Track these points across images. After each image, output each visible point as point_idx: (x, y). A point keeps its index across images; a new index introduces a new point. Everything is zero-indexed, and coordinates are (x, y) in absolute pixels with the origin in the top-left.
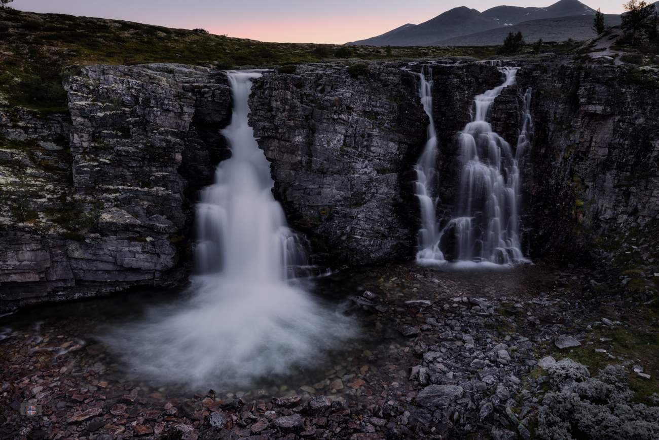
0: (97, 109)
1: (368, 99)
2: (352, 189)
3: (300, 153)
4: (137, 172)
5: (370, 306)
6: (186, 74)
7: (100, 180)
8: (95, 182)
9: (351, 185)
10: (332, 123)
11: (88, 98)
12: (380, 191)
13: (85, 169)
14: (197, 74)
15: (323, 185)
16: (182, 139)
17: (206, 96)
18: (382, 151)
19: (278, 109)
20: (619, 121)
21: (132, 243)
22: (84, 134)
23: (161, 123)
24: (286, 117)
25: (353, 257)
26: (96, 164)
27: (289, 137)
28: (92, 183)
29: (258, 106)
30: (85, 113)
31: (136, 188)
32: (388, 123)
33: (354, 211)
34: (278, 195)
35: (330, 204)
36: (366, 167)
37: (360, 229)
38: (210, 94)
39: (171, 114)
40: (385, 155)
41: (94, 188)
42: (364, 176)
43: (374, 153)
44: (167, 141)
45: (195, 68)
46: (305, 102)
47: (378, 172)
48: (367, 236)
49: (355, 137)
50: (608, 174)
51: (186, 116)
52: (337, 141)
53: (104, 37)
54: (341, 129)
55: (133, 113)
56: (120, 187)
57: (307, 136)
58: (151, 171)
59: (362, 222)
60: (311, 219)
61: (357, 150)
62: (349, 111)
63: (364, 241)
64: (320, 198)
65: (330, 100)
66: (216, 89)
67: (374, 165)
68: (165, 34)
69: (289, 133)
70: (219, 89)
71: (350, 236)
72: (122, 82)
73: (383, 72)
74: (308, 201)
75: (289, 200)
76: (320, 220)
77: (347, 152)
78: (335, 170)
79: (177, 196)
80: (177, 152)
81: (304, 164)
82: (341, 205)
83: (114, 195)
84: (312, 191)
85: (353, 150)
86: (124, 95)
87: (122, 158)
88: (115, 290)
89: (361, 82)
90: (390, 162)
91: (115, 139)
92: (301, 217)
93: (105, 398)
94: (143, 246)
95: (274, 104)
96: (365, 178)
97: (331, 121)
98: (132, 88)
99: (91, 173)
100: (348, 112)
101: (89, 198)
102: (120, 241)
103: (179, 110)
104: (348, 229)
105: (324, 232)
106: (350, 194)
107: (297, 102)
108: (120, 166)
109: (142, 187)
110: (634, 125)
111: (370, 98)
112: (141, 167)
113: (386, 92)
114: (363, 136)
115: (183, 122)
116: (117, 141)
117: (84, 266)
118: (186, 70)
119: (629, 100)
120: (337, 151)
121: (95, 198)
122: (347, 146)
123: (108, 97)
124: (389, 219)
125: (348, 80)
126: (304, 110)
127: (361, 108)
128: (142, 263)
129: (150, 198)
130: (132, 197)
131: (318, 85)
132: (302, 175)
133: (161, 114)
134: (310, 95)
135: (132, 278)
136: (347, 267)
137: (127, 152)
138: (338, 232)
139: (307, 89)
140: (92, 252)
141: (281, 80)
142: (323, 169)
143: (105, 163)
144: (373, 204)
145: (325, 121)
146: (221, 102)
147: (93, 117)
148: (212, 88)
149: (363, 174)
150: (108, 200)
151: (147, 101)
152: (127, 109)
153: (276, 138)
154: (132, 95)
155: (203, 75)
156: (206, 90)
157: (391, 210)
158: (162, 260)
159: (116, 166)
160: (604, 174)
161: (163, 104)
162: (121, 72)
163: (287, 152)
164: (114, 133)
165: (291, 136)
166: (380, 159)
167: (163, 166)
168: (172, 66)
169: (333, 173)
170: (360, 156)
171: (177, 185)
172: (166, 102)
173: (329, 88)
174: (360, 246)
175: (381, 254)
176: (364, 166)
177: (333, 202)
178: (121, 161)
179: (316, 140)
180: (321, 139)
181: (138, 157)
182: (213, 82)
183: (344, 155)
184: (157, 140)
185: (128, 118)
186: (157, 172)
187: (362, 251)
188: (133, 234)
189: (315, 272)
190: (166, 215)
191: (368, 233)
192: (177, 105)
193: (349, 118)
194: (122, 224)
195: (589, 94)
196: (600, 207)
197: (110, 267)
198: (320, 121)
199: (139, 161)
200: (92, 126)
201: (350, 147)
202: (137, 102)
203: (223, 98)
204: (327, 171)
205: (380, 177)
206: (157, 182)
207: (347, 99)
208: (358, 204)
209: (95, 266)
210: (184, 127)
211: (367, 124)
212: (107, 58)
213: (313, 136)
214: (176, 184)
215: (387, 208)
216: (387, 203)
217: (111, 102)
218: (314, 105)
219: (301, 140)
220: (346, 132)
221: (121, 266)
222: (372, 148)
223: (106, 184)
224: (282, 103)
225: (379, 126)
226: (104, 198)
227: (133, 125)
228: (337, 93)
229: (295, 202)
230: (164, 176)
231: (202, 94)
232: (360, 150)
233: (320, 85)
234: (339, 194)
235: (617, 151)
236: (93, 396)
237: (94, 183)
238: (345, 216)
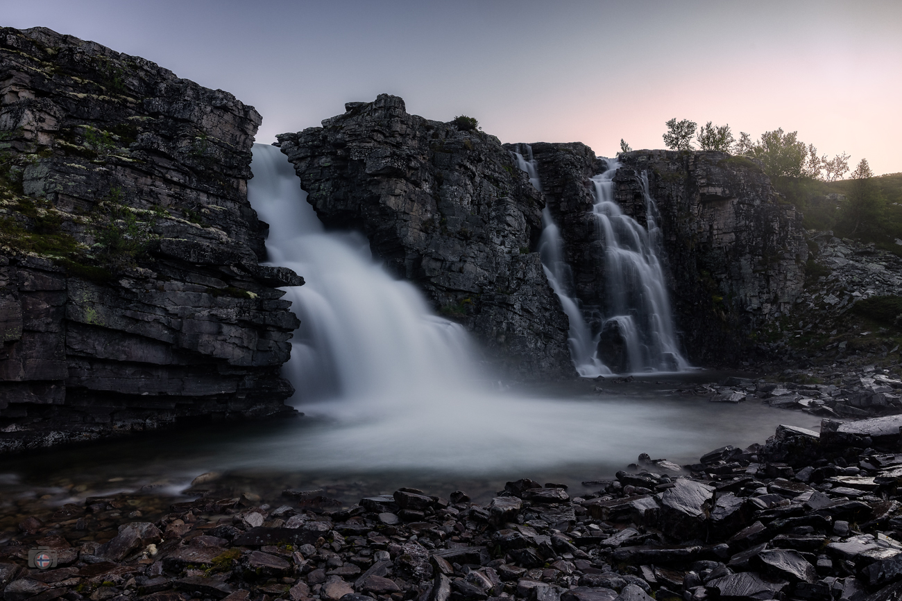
20: (739, 203)
21: (219, 299)
31: (181, 220)
41: (96, 203)
50: (742, 260)
55: (140, 109)
56: (152, 212)
64: (463, 277)
80: (242, 177)
87: (155, 159)
94: (241, 307)
102: (192, 294)
103: (242, 114)
110: (754, 206)
117: (99, 348)
119: (743, 181)
128: (230, 348)
133: (212, 111)
140: (128, 313)
160: (738, 260)
178: (153, 163)
185: (130, 115)
186: (209, 204)
195: (707, 175)
196: (743, 298)
197: (155, 356)
209: (124, 352)
227: (145, 128)
235: (745, 234)
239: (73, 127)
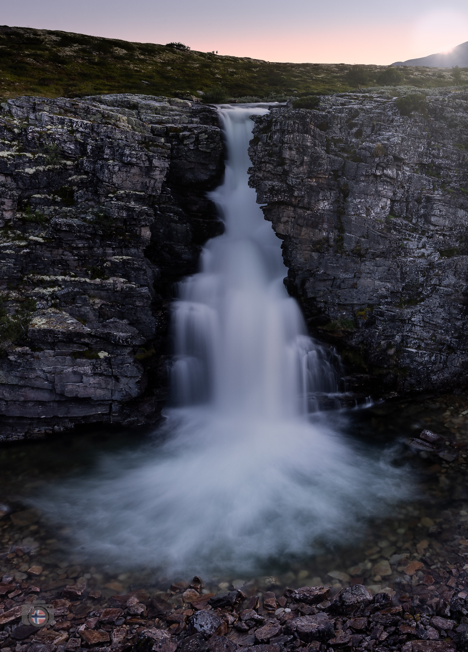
0: (25, 163)
1: (426, 146)
2: (403, 279)
3: (325, 226)
4: (85, 256)
5: (430, 452)
6: (156, 111)
7: (30, 268)
8: (23, 271)
9: (402, 273)
10: (372, 182)
11: (11, 146)
12: (445, 283)
13: (8, 251)
14: (172, 110)
15: (361, 273)
16: (151, 206)
17: (186, 142)
18: (447, 223)
19: (293, 162)
21: (78, 360)
22: (6, 200)
23: (119, 182)
24: (304, 174)
25: (405, 380)
26: (23, 244)
27: (309, 203)
28: (18, 271)
29: (263, 157)
30: (8, 169)
31: (83, 280)
32: (455, 182)
33: (407, 311)
34: (293, 288)
35: (370, 302)
36: (424, 247)
37: (415, 339)
38: (193, 140)
39: (135, 170)
40: (451, 229)
41: (21, 279)
42: (420, 260)
43: (435, 226)
44: (129, 209)
45: (169, 102)
46: (333, 151)
47: (442, 254)
48: (425, 349)
49: (407, 202)
51: (157, 172)
52: (380, 208)
53: (35, 57)
54: (387, 190)
55: (78, 169)
56: (60, 278)
57: (337, 201)
58: (105, 254)
59: (418, 328)
60: (342, 324)
61: (411, 221)
62: (399, 163)
63: (422, 357)
64: (357, 292)
65: (369, 147)
66: (201, 133)
67: (436, 244)
68: (125, 51)
69: (310, 197)
70: (205, 132)
71: (401, 349)
72: (62, 122)
73: (448, 106)
74: (339, 297)
75: (310, 295)
76: (356, 325)
77: (395, 224)
78: (378, 252)
79: (145, 290)
80: (143, 226)
81: (332, 243)
82: (387, 303)
83: (51, 290)
84: (343, 282)
85: (405, 222)
86: (65, 142)
87: (62, 235)
88: (53, 430)
89: (415, 121)
90: (459, 238)
91: (52, 207)
92: (327, 321)
93: (38, 590)
94: (94, 365)
95: (287, 154)
96: (422, 262)
97: (371, 178)
98: (77, 131)
99: (16, 257)
100: (397, 165)
101: (14, 294)
102: (60, 358)
103: (147, 164)
104: (398, 338)
105: (362, 342)
106: (400, 287)
107: (321, 150)
108: (59, 246)
109: (92, 278)
111: (429, 144)
112: (90, 248)
113: (453, 136)
114: (419, 201)
115: (152, 182)
116: (55, 210)
117: (6, 394)
118: (157, 104)
120: (381, 223)
121: (22, 294)
122: (395, 216)
123: (41, 145)
124: (458, 323)
125: (397, 118)
126: (332, 162)
127: (415, 159)
128: (92, 390)
129: (103, 293)
130: (78, 293)
131: (352, 126)
132: (329, 259)
133: (119, 170)
134: (340, 141)
135: (78, 412)
136: (396, 394)
137: (70, 226)
138: (383, 342)
139: (336, 132)
140: (18, 374)
141: (297, 118)
142: (360, 250)
143: (36, 243)
144: (435, 301)
145: (362, 178)
146: (209, 151)
147: (18, 173)
148: (196, 131)
149: (419, 257)
150: (42, 297)
151: (98, 151)
152: (69, 163)
153: (291, 204)
154: (77, 142)
155: (182, 111)
156: (187, 133)
157: (461, 310)
158: (121, 386)
159: (53, 247)
161: (123, 155)
162: (60, 108)
163: (307, 226)
164: (51, 198)
165: (313, 201)
166: (444, 235)
167: (123, 247)
168: (135, 98)
169: (374, 256)
170: (415, 230)
171: (144, 275)
172: (127, 152)
173: (368, 131)
174: (415, 363)
175: (446, 375)
176: (420, 246)
177: (375, 299)
178: (60, 239)
179: (349, 206)
180: (356, 205)
181: (86, 233)
182: (196, 123)
183: (390, 229)
184: (114, 207)
185: (70, 175)
186: (114, 255)
187: (418, 371)
188: (80, 348)
189: (349, 403)
190: (128, 319)
191: (427, 344)
192: (143, 156)
193: (398, 174)
194: (62, 333)
197: (45, 396)
198: (355, 178)
199: (87, 239)
200: (18, 188)
201: (399, 216)
202: (84, 152)
203: (212, 146)
204: (366, 253)
205: (445, 261)
206: (115, 270)
207: (395, 145)
208: (412, 302)
209: (23, 396)
210: (154, 189)
211: (425, 182)
212: (38, 88)
213: (345, 200)
214: (142, 272)
215: (456, 308)
216: (455, 300)
217: (46, 152)
218: (346, 155)
219: (327, 207)
220: (395, 194)
221: (62, 395)
222: (433, 219)
223: (38, 274)
224: (298, 152)
225: (443, 185)
226: (36, 294)
227: (78, 187)
228: (380, 138)
229: (318, 299)
230: (124, 262)
231: (181, 140)
232: (414, 221)
233: (355, 125)
234: (384, 287)
236: (20, 588)
237: (21, 272)
238: (393, 319)
239: (29, 197)
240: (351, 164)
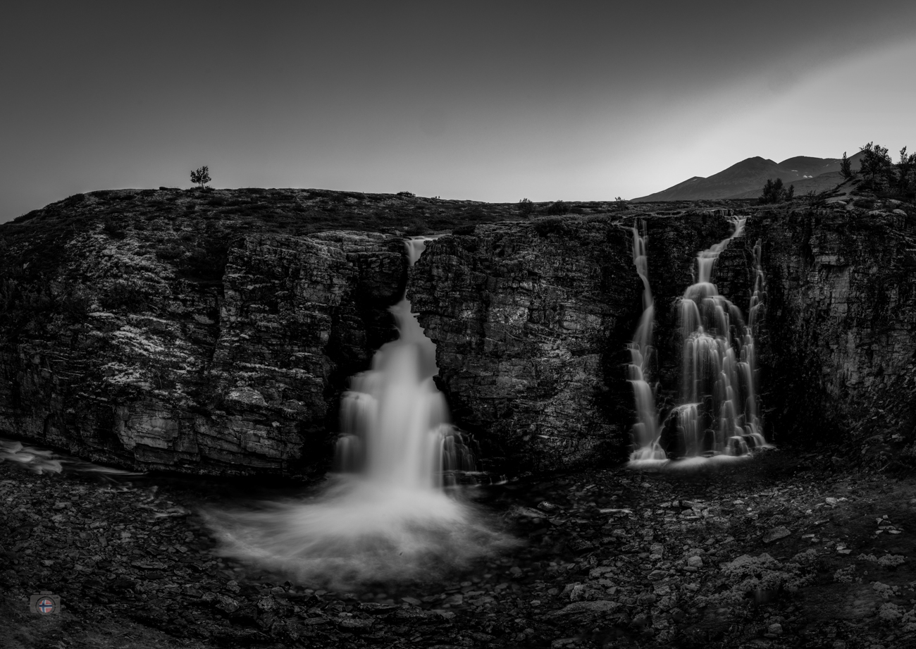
0: (248, 282)
1: (561, 262)
2: (538, 377)
4: (277, 351)
7: (238, 357)
8: (234, 359)
9: (536, 371)
10: (510, 293)
11: (241, 270)
12: (576, 378)
13: (226, 344)
15: (499, 372)
16: (330, 314)
17: (373, 266)
18: (578, 327)
19: (440, 278)
20: (854, 272)
22: (232, 308)
23: (309, 296)
24: (449, 288)
25: (540, 461)
26: (236, 339)
27: (453, 312)
28: (230, 359)
29: (416, 275)
30: (236, 286)
31: (273, 368)
32: (587, 291)
33: (540, 404)
34: (441, 384)
35: (508, 396)
36: (558, 348)
37: (548, 427)
38: (378, 264)
39: (320, 287)
40: (583, 332)
42: (554, 360)
43: (568, 330)
44: (312, 317)
46: (478, 268)
47: (573, 353)
48: (558, 436)
49: (545, 310)
50: (849, 333)
51: (337, 289)
52: (518, 316)
54: (524, 300)
55: (282, 286)
56: (257, 366)
57: (479, 311)
58: (292, 351)
59: (551, 418)
60: (483, 415)
61: (548, 327)
62: (535, 277)
63: (554, 442)
64: (495, 388)
65: (507, 264)
66: (385, 258)
67: (569, 345)
69: (454, 307)
71: (535, 436)
74: (479, 392)
75: (453, 390)
76: (495, 415)
77: (532, 329)
78: (513, 353)
79: (319, 380)
80: (322, 330)
81: (474, 346)
82: (523, 397)
83: (250, 374)
84: (483, 379)
85: (541, 327)
86: (275, 266)
87: (262, 334)
89: (552, 241)
90: (591, 340)
91: (263, 314)
92: (470, 411)
95: (435, 272)
96: (557, 362)
97: (509, 290)
99: (230, 348)
100: (533, 279)
101: (225, 374)
103: (329, 282)
104: (532, 427)
105: (499, 431)
106: (535, 383)
107: (466, 269)
108: (259, 343)
109: (281, 368)
111: (564, 260)
112: (282, 345)
113: (586, 252)
114: (554, 309)
115: (333, 296)
116: (264, 316)
120: (519, 328)
121: (231, 375)
122: (534, 322)
123: (259, 268)
124: (588, 413)
125: (535, 239)
126: (476, 278)
127: (551, 273)
129: (287, 380)
130: (268, 378)
131: (496, 247)
132: (470, 360)
134: (486, 260)
136: (530, 474)
137: (267, 327)
138: (518, 430)
139: (483, 253)
141: (446, 242)
142: (497, 352)
143: (244, 339)
144: (567, 394)
145: (500, 291)
146: (390, 272)
147: (243, 289)
149: (554, 357)
150: (242, 378)
151: (297, 272)
152: (277, 282)
153: (436, 313)
154: (283, 267)
157: (590, 401)
159: (255, 343)
160: (846, 333)
161: (312, 275)
163: (452, 331)
164: (262, 307)
165: (457, 311)
166: (577, 338)
167: (306, 345)
169: (510, 357)
170: (550, 334)
171: (320, 368)
172: (315, 273)
173: (509, 250)
174: (547, 448)
175: (578, 457)
176: (555, 347)
177: (513, 394)
178: (260, 337)
179: (489, 315)
180: (496, 314)
181: (278, 333)
183: (527, 333)
184: (301, 315)
185: (277, 291)
186: (299, 351)
187: (550, 454)
189: (485, 480)
190: (305, 402)
191: (559, 432)
192: (326, 276)
198: (495, 291)
199: (279, 338)
200: (242, 299)
201: (537, 323)
202: (287, 275)
204: (503, 355)
205: (576, 359)
206: (297, 363)
207: (529, 262)
208: (546, 396)
210: (334, 301)
213: (487, 310)
214: (319, 366)
215: (585, 399)
216: (585, 393)
217: (261, 274)
218: (489, 272)
219: (471, 316)
220: (532, 304)
222: (565, 324)
223: (244, 361)
224: (444, 270)
225: (576, 295)
226: (239, 376)
227: (281, 299)
228: (517, 256)
229: (461, 394)
230: (305, 357)
231: (369, 264)
232: (551, 326)
233: (499, 246)
234: (521, 384)
237: (233, 359)
238: (527, 410)
240: (492, 279)
